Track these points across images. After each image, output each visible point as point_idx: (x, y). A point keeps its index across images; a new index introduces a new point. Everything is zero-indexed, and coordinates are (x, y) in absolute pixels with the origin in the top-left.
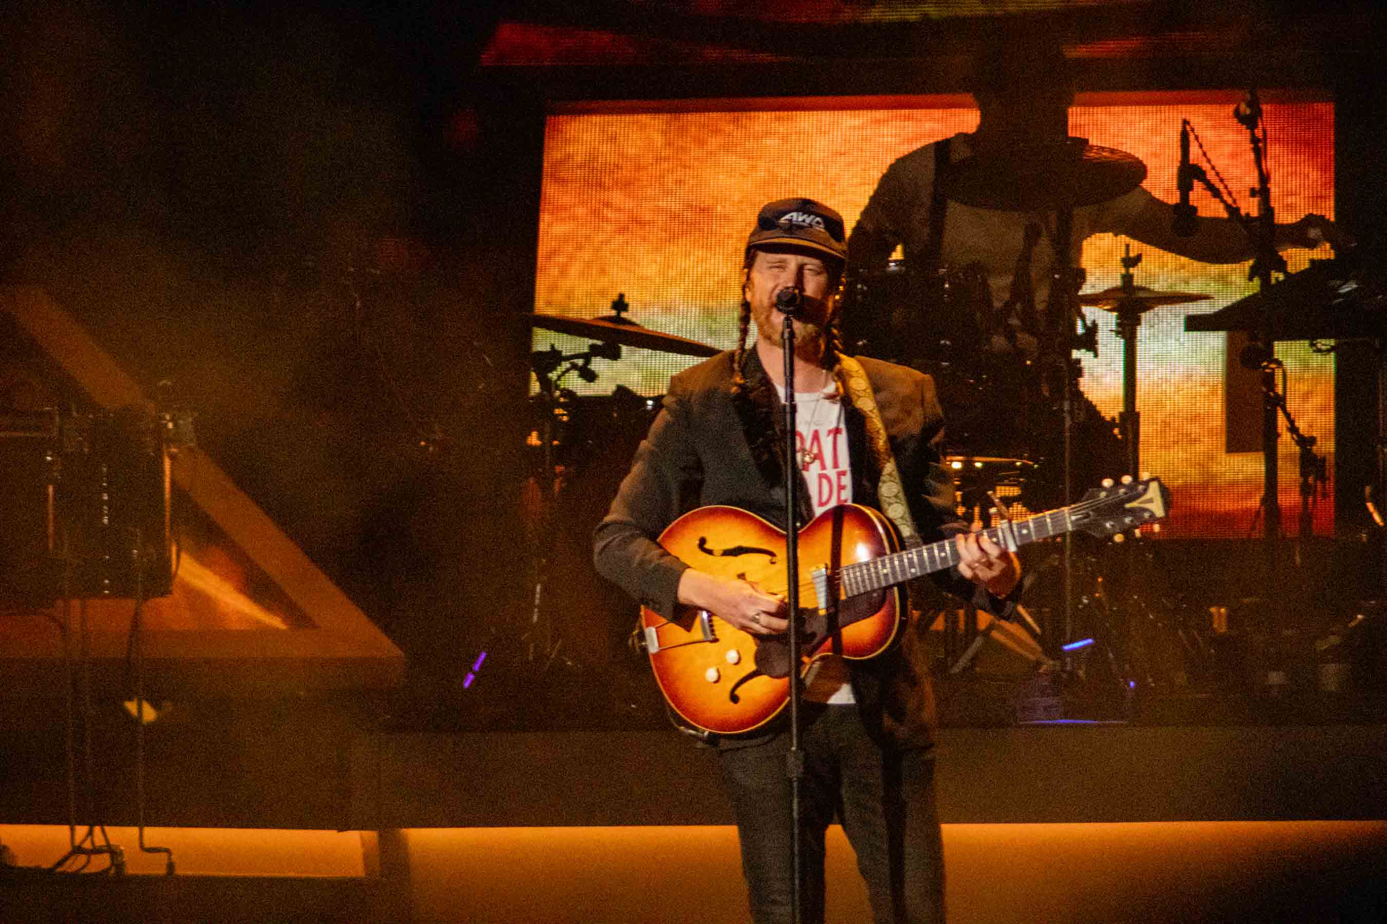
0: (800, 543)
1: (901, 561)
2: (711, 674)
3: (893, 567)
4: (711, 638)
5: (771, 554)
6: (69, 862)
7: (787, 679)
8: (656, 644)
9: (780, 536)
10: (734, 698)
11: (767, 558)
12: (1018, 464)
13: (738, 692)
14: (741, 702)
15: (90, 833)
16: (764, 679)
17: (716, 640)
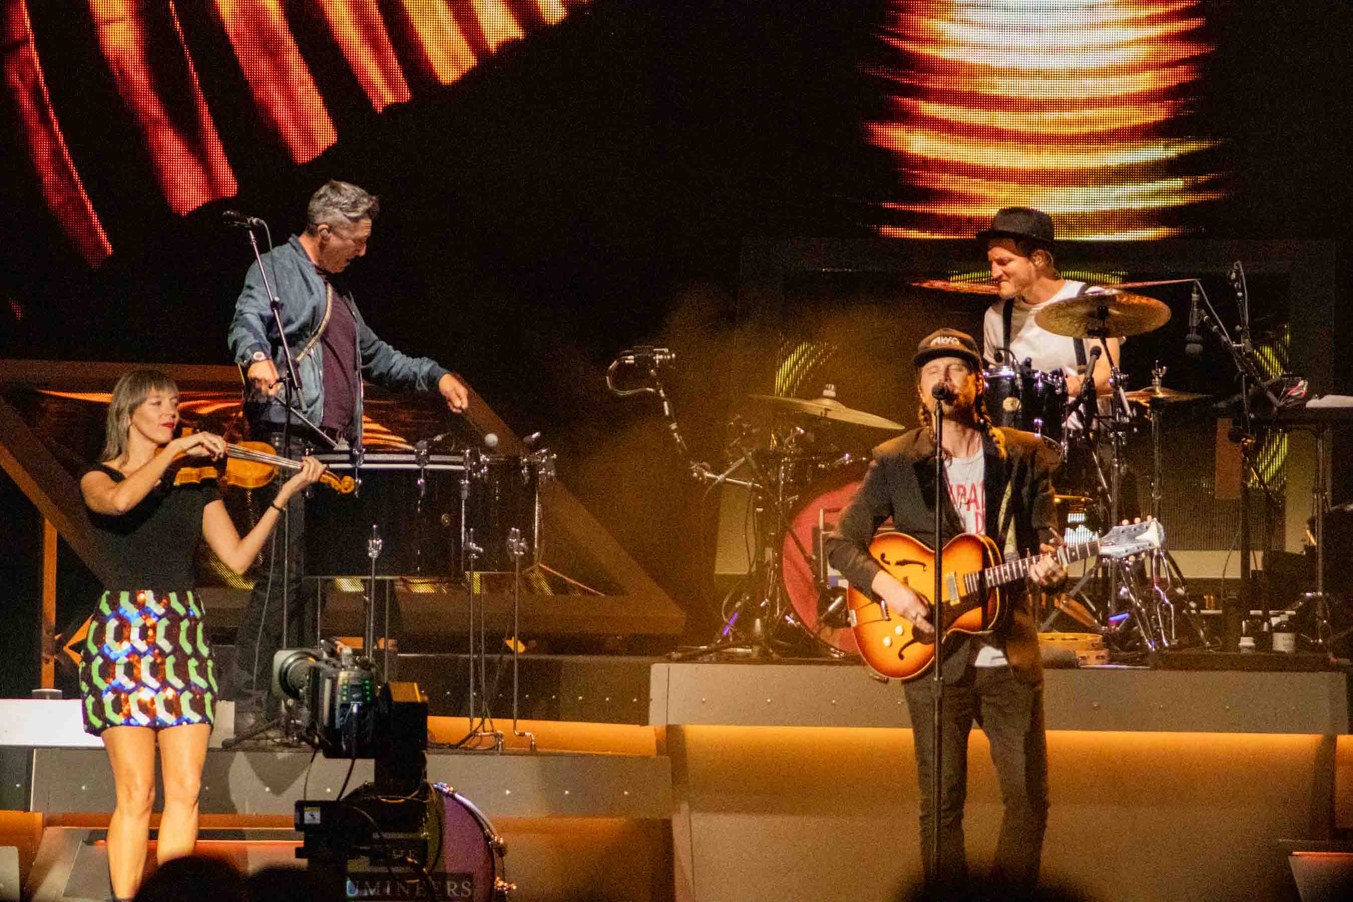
0: (943, 557)
1: (1000, 571)
2: (887, 641)
3: (995, 576)
4: (887, 618)
5: (924, 565)
6: (468, 742)
7: (932, 646)
8: (855, 621)
9: (929, 553)
10: (901, 657)
11: (920, 568)
12: (1083, 500)
13: (903, 653)
14: (905, 659)
15: (482, 723)
16: (918, 645)
17: (889, 620)
